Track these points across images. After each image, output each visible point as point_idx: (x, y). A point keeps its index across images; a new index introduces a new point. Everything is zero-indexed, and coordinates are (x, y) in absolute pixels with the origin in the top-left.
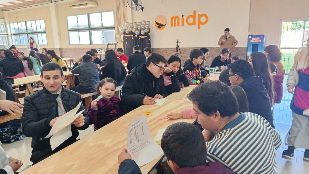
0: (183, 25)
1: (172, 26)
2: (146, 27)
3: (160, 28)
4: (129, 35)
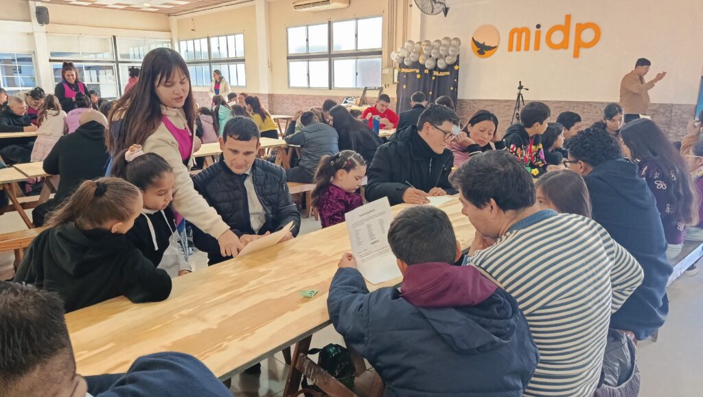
0: (537, 48)
1: (510, 49)
2: (450, 53)
3: (484, 53)
4: (410, 70)
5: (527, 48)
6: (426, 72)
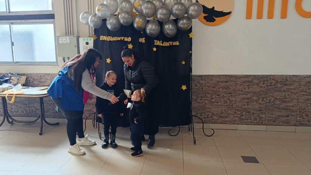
0: (284, 15)
3: (213, 20)
4: (115, 38)
5: (271, 16)
6: (141, 42)
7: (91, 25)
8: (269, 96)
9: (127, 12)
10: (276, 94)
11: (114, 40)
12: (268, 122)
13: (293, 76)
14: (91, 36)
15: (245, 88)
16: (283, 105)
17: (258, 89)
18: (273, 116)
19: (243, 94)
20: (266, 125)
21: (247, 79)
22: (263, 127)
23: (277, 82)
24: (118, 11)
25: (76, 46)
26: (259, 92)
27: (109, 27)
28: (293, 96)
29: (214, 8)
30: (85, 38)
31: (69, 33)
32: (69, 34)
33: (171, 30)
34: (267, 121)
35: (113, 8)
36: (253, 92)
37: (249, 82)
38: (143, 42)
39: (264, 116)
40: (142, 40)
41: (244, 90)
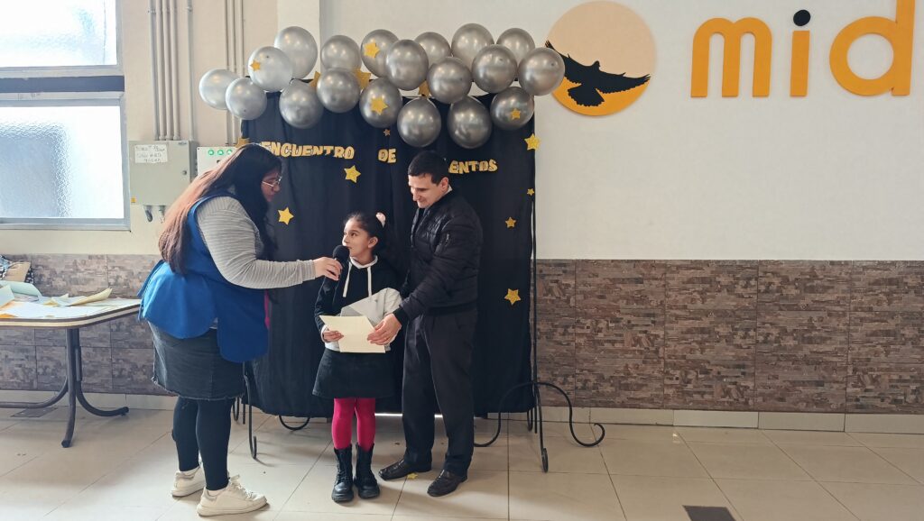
4: (306, 147)
5: (761, 88)
6: (384, 160)
7: (236, 109)
8: (764, 323)
9: (342, 74)
10: (785, 318)
11: (304, 154)
12: (764, 401)
13: (832, 263)
14: (234, 141)
15: (693, 301)
16: (807, 349)
17: (730, 303)
18: (778, 382)
19: (686, 319)
20: (759, 411)
21: (698, 274)
22: (749, 418)
23: (786, 281)
24: (318, 67)
25: (186, 173)
26: (733, 312)
27: (289, 115)
28: (834, 322)
29: (597, 64)
30: (214, 148)
31: (165, 134)
32: (168, 136)
33: (472, 126)
34: (760, 400)
35: (301, 62)
36: (716, 312)
37: (703, 280)
38: (390, 161)
39: (751, 385)
40: (388, 156)
41: (690, 306)
